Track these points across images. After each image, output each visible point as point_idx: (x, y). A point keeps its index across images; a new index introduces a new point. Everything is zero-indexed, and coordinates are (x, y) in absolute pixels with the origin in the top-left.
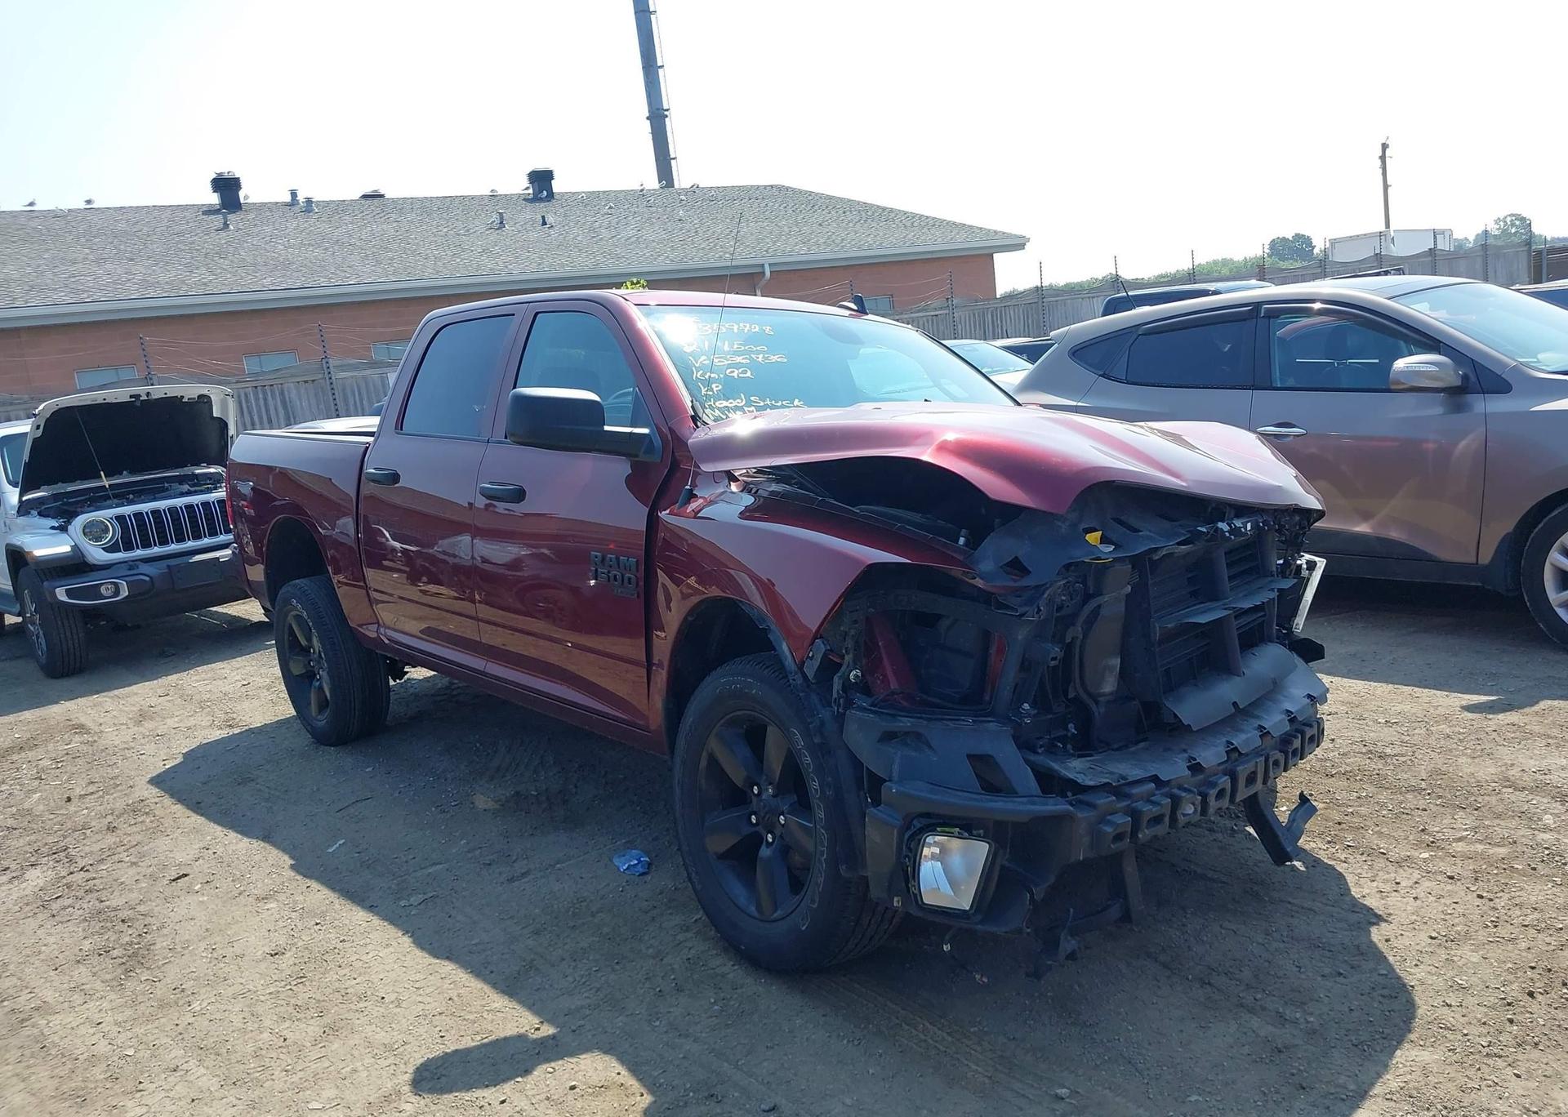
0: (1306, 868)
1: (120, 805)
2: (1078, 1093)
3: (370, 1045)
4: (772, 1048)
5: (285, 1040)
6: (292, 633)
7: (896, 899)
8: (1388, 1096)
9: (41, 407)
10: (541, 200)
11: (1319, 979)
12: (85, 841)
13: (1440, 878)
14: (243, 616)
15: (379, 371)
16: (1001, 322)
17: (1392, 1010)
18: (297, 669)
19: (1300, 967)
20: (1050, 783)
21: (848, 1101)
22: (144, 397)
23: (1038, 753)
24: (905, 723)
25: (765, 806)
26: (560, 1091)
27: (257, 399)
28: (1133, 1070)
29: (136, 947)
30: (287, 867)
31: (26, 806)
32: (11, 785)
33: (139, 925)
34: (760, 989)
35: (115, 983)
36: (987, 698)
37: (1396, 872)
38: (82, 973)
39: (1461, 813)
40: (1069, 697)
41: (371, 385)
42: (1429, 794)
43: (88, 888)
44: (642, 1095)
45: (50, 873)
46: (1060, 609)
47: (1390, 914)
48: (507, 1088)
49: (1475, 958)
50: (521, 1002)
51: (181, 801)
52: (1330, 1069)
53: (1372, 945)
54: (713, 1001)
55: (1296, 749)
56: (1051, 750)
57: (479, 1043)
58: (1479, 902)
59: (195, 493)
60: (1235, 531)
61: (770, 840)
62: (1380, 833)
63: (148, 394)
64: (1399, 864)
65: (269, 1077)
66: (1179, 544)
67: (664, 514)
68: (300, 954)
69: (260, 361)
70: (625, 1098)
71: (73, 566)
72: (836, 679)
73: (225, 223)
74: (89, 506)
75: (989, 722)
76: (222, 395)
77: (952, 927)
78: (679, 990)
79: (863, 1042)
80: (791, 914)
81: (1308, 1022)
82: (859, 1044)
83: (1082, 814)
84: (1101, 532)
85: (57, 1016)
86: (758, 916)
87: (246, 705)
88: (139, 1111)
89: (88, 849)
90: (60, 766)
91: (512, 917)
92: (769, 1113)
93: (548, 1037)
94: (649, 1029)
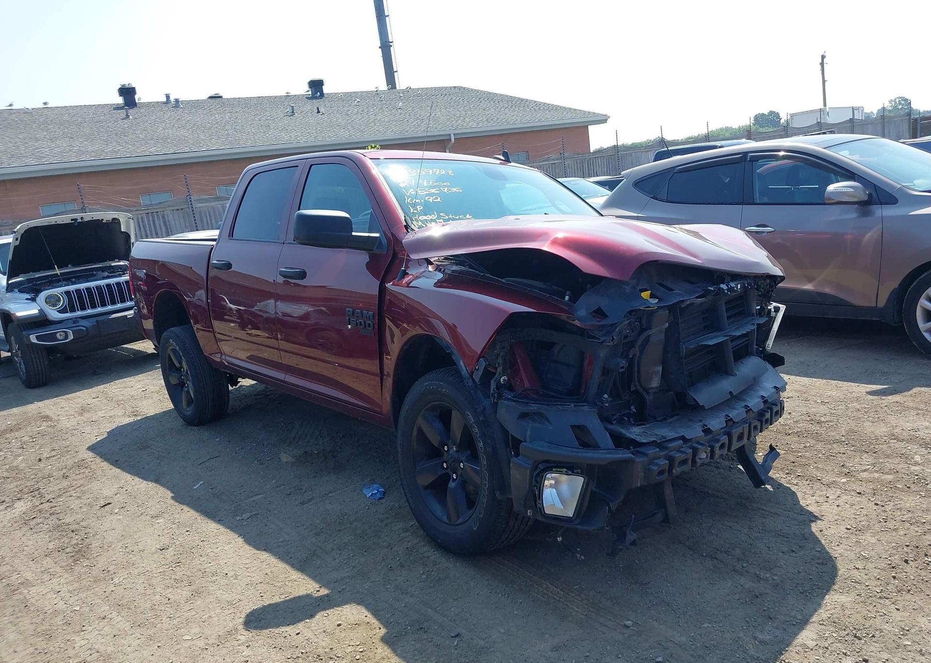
0: (774, 489)
1: (70, 463)
2: (637, 623)
3: (219, 602)
4: (456, 599)
5: (169, 599)
6: (170, 359)
7: (529, 511)
8: (821, 623)
9: (18, 227)
10: (316, 98)
11: (781, 554)
12: (50, 485)
13: (853, 494)
14: (142, 350)
15: (220, 202)
16: (593, 167)
17: (824, 572)
18: (174, 381)
19: (769, 547)
20: (620, 441)
21: (502, 631)
22: (80, 220)
23: (612, 424)
24: (534, 407)
25: (451, 458)
26: (332, 627)
27: (149, 221)
28: (670, 609)
29: (80, 546)
30: (169, 498)
31: (15, 464)
32: (6, 452)
33: (82, 533)
34: (450, 565)
35: (68, 568)
36: (583, 391)
37: (827, 490)
38: (48, 562)
39: (865, 455)
40: (631, 390)
41: (217, 211)
42: (847, 444)
43: (51, 512)
44: (380, 629)
45: (29, 503)
46: (626, 337)
47: (823, 516)
48: (300, 626)
49: (873, 540)
50: (309, 576)
51: (106, 460)
52: (786, 607)
53: (812, 534)
54: (422, 572)
55: (768, 419)
56: (620, 421)
57: (283, 600)
58: (876, 507)
59: (112, 277)
60: (731, 289)
61: (455, 478)
62: (817, 468)
63: (82, 218)
64: (829, 485)
65: (160, 621)
66: (697, 297)
67: (389, 285)
68: (178, 549)
69: (150, 198)
70: (370, 630)
71: (40, 322)
72: (492, 382)
73: (127, 115)
74: (49, 286)
75: (584, 405)
76: (127, 219)
77: (562, 527)
78: (402, 566)
79: (510, 596)
80: (467, 520)
81: (774, 580)
82: (508, 597)
83: (639, 459)
84: (650, 291)
85: (34, 587)
86: (447, 522)
87: (144, 402)
88: (83, 642)
89: (51, 489)
90: (34, 440)
91: (303, 525)
92: (455, 638)
93: (325, 595)
94: (384, 590)
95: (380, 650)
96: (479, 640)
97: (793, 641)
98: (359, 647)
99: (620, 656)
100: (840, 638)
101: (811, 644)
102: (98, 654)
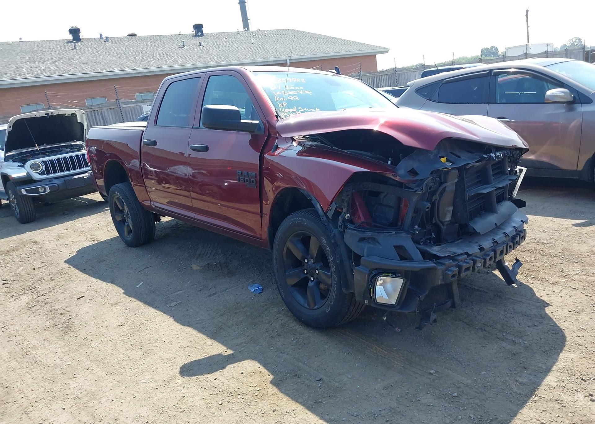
0: (518, 286)
1: (54, 271)
2: (438, 372)
3: (162, 358)
4: (317, 357)
5: (129, 357)
6: (116, 204)
7: (366, 301)
8: (559, 371)
9: (11, 119)
10: (198, 36)
11: (527, 327)
12: (42, 285)
13: (570, 289)
14: (94, 199)
15: (139, 104)
16: (380, 81)
17: (557, 339)
18: (119, 218)
19: (519, 323)
20: (428, 256)
21: (350, 376)
22: (50, 115)
23: (420, 245)
24: (369, 234)
25: (310, 267)
26: (237, 374)
27: (92, 116)
28: (459, 363)
29: (67, 324)
30: (122, 293)
31: (18, 272)
32: (11, 264)
33: (68, 315)
34: (310, 334)
35: (60, 338)
36: (400, 224)
37: (553, 287)
38: (47, 334)
39: (576, 265)
40: (433, 223)
41: (136, 109)
42: (563, 258)
43: (45, 302)
44: (269, 375)
45: (30, 297)
46: (430, 188)
47: (552, 303)
48: (217, 374)
49: (587, 318)
50: (218, 341)
51: (78, 269)
52: (535, 361)
53: (546, 314)
54: (292, 339)
55: (517, 241)
56: (425, 243)
57: (204, 357)
58: (586, 297)
59: (73, 152)
60: (497, 157)
61: (312, 280)
62: (545, 273)
63: (52, 113)
64: (554, 284)
65: (125, 371)
66: (476, 162)
67: (266, 155)
68: (131, 325)
69: (92, 101)
70: (263, 377)
71: (28, 181)
72: (340, 218)
73: (75, 47)
74: (32, 157)
75: (401, 233)
76: (81, 114)
77: (388, 311)
78: (279, 336)
79: (352, 354)
80: (321, 307)
81: (525, 344)
82: (351, 355)
83: (440, 267)
84: (446, 158)
85: (39, 350)
86: (308, 308)
87: (98, 232)
88: (76, 385)
89: (44, 287)
90: (29, 256)
91: (212, 310)
92: (319, 381)
93: (230, 354)
94: (269, 350)
95: (270, 389)
96: (335, 383)
97: (541, 382)
98: (257, 387)
99: (429, 392)
100: (572, 381)
101: (554, 384)
102: (86, 392)
